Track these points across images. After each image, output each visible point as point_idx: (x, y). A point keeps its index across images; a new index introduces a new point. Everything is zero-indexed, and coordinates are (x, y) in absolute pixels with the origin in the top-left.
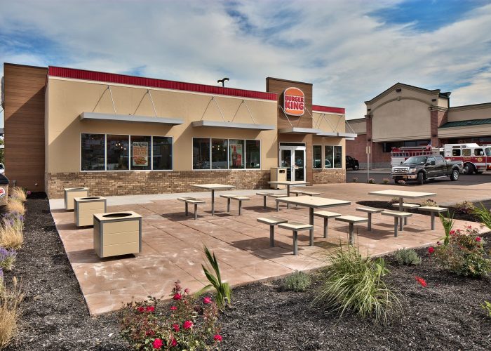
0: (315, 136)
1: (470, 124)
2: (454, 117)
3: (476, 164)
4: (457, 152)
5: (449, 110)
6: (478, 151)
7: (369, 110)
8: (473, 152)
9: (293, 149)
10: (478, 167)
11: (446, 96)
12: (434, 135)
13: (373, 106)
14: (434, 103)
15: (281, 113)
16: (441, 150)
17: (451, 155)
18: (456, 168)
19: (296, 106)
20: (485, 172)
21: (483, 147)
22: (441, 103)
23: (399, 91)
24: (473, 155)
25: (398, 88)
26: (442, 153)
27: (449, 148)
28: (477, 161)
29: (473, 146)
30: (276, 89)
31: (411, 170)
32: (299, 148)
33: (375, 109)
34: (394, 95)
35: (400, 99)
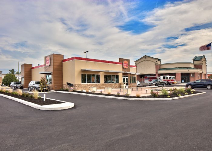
0: (130, 74)
1: (167, 70)
2: (162, 67)
3: (169, 82)
4: (164, 78)
5: (161, 65)
6: (170, 78)
7: (136, 64)
8: (168, 78)
9: (125, 78)
10: (170, 83)
11: (160, 60)
12: (157, 73)
13: (137, 63)
14: (156, 63)
15: (123, 68)
16: (159, 77)
17: (162, 79)
18: (165, 83)
19: (126, 66)
20: (172, 84)
21: (171, 77)
22: (159, 63)
23: (146, 58)
24: (168, 79)
25: (145, 57)
26: (160, 78)
27: (162, 77)
28: (169, 81)
29: (168, 76)
30: (121, 61)
31: (154, 83)
32: (127, 77)
33: (138, 64)
34: (144, 59)
35: (146, 61)
